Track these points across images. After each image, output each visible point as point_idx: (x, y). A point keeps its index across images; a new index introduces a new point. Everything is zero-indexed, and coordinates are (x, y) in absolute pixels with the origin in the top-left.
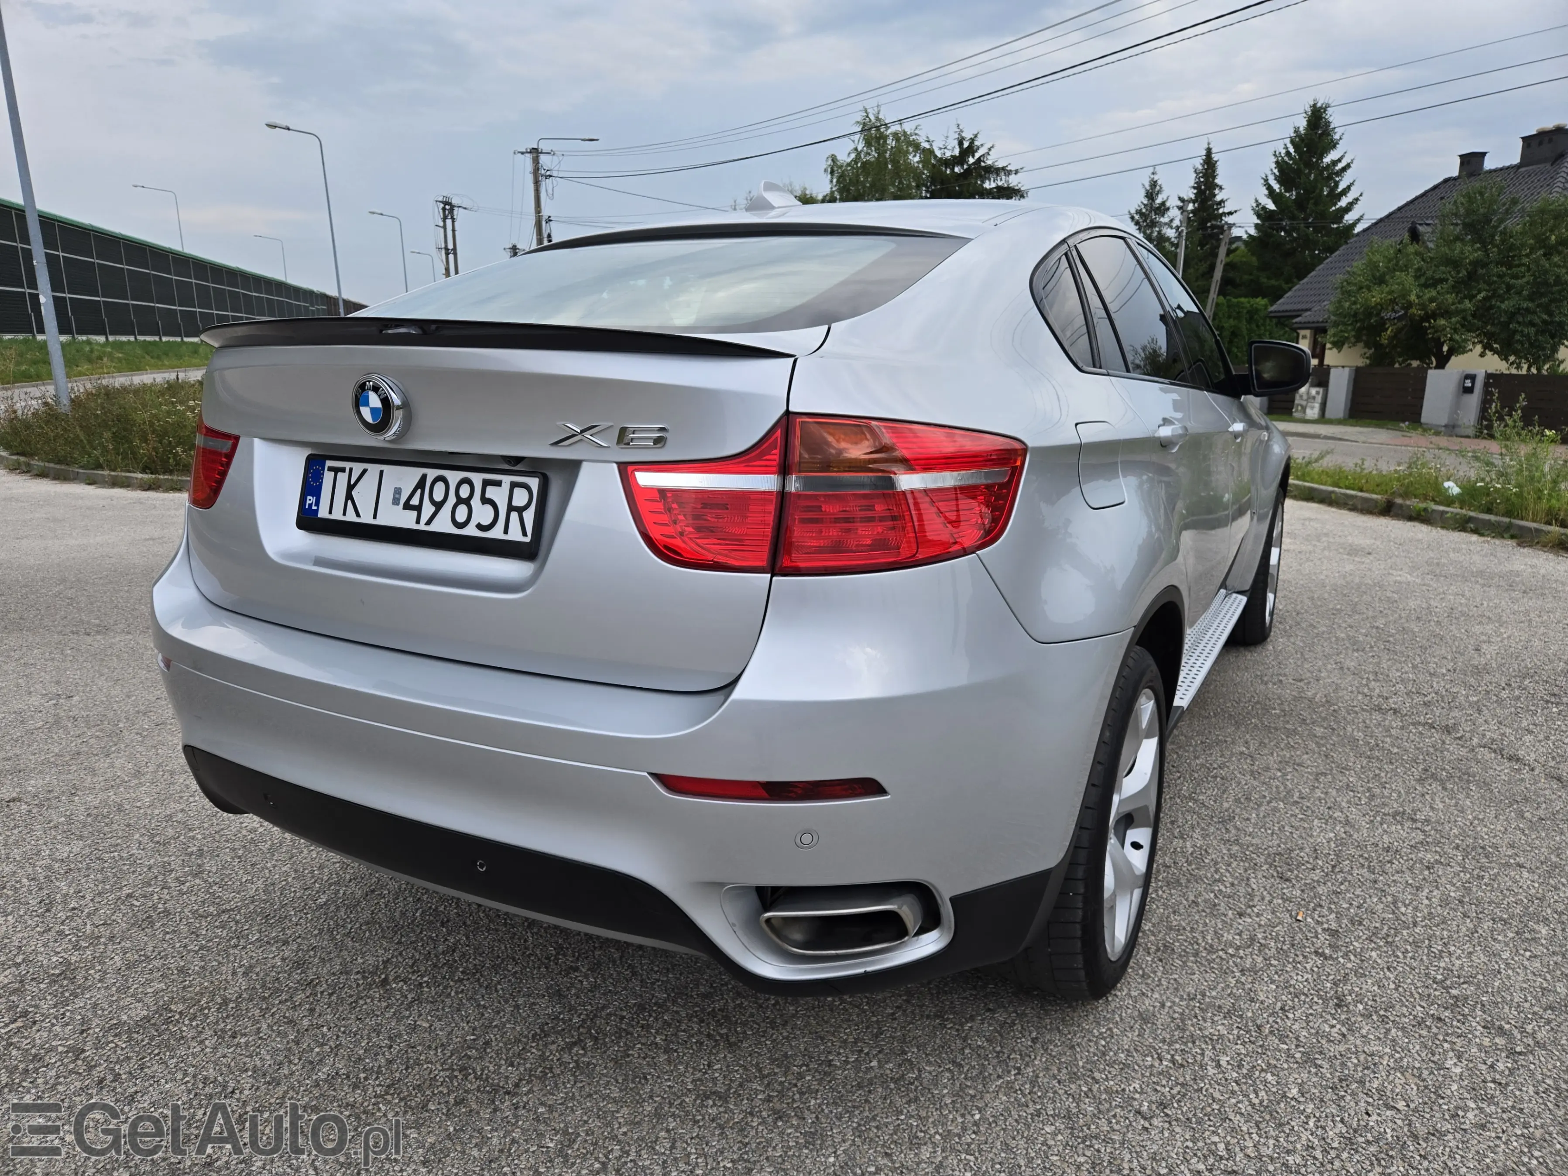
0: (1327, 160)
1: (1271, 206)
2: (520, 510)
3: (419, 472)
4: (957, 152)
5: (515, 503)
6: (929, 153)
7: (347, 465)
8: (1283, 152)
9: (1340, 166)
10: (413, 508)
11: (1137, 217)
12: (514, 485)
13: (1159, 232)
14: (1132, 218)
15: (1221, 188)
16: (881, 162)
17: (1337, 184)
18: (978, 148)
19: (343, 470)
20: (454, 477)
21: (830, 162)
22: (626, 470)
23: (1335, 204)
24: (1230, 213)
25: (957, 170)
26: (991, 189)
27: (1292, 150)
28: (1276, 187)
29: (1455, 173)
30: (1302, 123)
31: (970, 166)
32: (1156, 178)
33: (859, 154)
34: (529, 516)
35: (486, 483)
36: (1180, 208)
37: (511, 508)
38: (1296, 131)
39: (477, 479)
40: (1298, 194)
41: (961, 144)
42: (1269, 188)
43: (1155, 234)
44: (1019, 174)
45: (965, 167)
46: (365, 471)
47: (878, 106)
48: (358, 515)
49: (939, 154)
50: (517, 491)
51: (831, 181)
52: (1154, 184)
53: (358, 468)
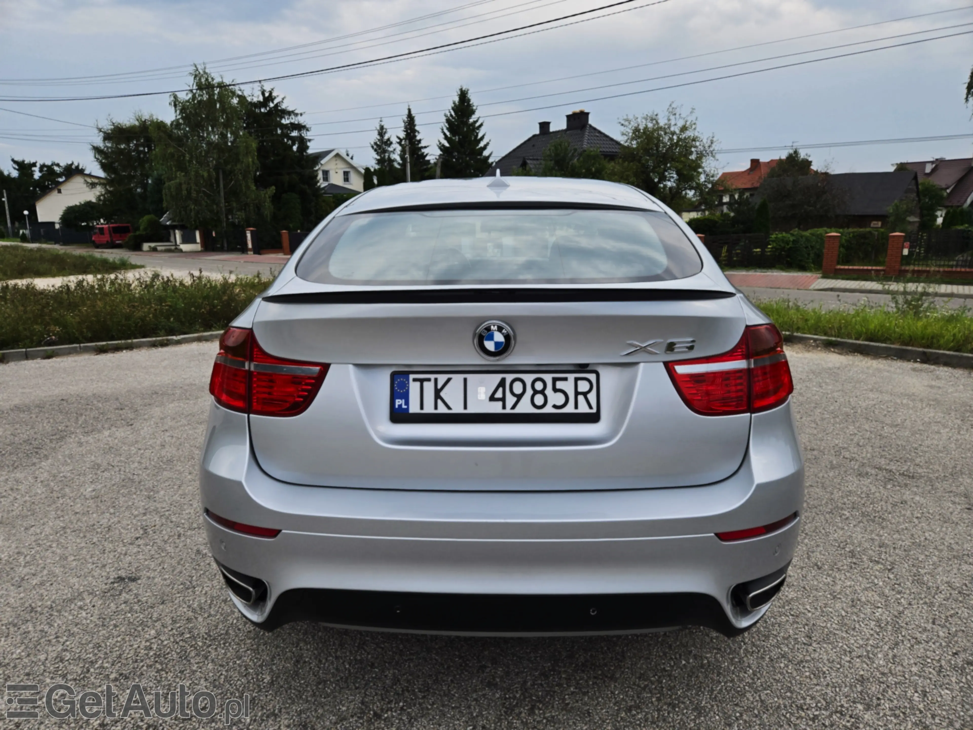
0: (471, 121)
1: (447, 145)
2: (585, 394)
3: (497, 378)
4: (261, 99)
5: (580, 390)
6: (242, 98)
7: (432, 377)
8: (449, 114)
9: (477, 124)
10: (498, 400)
11: (375, 147)
12: (577, 380)
13: (389, 157)
14: (372, 147)
15: (419, 132)
16: (211, 101)
17: (477, 134)
18: (275, 98)
19: (429, 380)
20: (528, 378)
21: (172, 98)
22: (669, 366)
23: (478, 145)
24: (425, 147)
25: (263, 110)
26: (287, 124)
27: (453, 113)
28: (448, 134)
29: (537, 132)
30: (457, 99)
31: (271, 108)
32: (383, 123)
33: (194, 95)
34: (592, 397)
35: (555, 380)
36: (398, 143)
37: (577, 393)
38: (454, 103)
39: (549, 378)
40: (459, 138)
41: (263, 93)
42: (445, 134)
43: (387, 157)
44: (303, 116)
45: (268, 109)
46: (449, 380)
47: (204, 63)
48: (449, 408)
49: (249, 99)
50: (580, 383)
51: (176, 111)
52: (382, 128)
53: (442, 379)
